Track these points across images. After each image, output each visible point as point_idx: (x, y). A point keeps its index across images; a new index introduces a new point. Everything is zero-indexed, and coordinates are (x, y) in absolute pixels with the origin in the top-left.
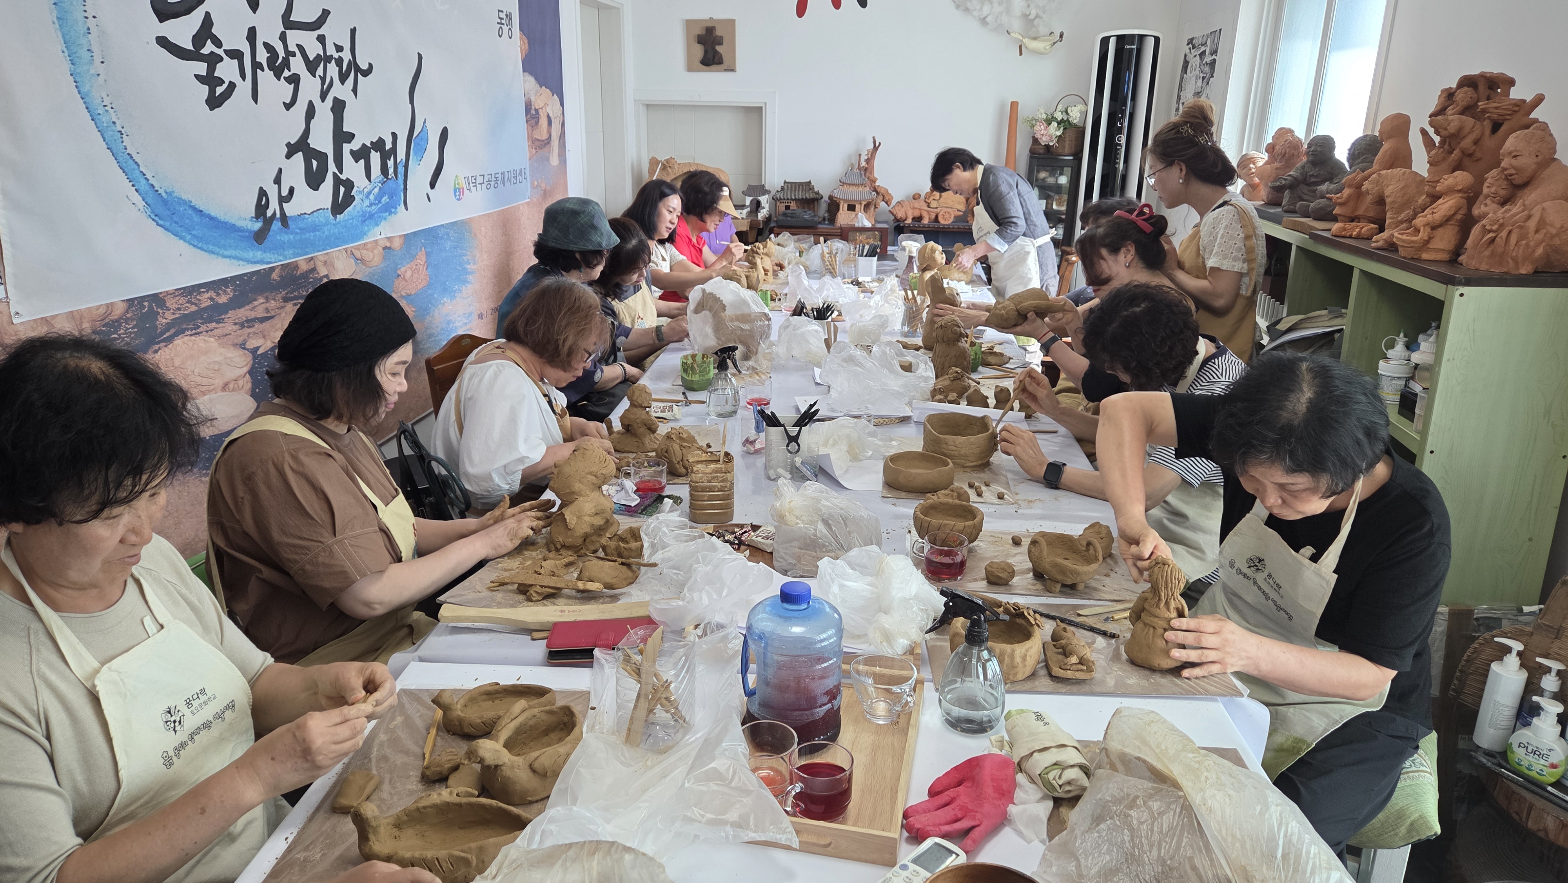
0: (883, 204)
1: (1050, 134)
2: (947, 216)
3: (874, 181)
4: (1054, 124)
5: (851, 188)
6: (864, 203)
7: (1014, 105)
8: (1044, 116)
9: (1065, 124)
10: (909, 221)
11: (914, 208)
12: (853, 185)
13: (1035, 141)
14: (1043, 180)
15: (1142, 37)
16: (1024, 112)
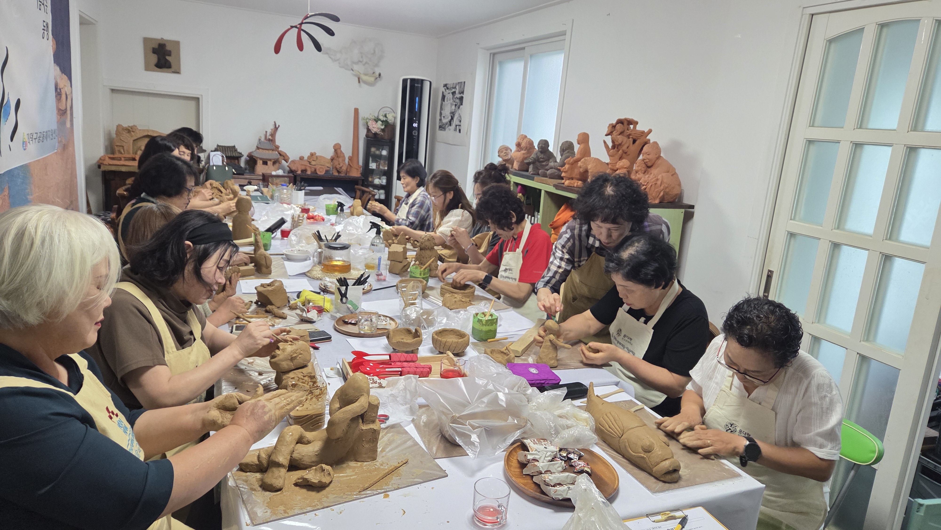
0: (283, 162)
1: (377, 127)
2: (321, 170)
3: (277, 147)
4: (380, 122)
5: (264, 151)
6: (273, 161)
7: (356, 111)
8: (374, 118)
9: (386, 123)
10: (299, 172)
11: (302, 165)
12: (266, 149)
13: (368, 130)
14: (374, 152)
15: (422, 81)
16: (361, 115)
